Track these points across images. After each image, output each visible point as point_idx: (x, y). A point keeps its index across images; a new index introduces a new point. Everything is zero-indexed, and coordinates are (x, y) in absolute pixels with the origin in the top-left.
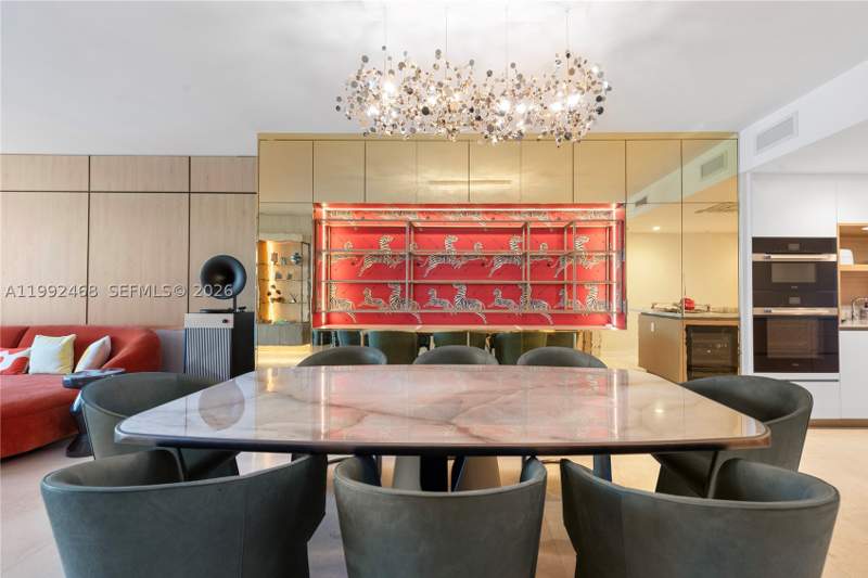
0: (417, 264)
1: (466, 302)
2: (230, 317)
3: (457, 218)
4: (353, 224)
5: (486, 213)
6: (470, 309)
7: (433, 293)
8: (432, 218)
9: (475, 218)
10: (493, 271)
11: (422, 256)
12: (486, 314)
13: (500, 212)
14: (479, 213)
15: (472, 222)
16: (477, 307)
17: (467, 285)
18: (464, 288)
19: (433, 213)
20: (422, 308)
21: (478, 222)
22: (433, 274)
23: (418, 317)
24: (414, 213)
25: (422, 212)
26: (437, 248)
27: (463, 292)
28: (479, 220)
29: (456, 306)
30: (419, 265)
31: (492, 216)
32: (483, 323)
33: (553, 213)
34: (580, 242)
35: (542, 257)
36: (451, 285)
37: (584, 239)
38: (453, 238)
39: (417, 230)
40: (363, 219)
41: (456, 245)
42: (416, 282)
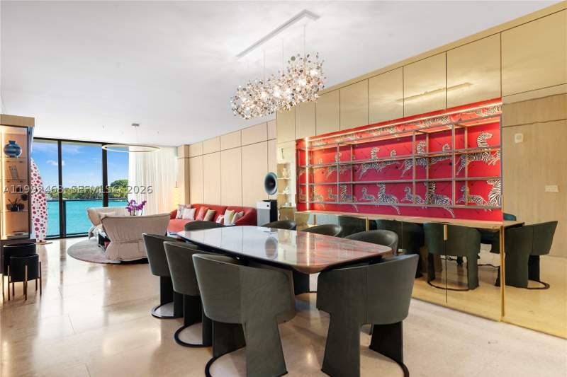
0: (354, 170)
1: (386, 197)
2: (269, 204)
3: (379, 133)
4: (322, 148)
5: (399, 126)
6: (388, 203)
7: (365, 190)
8: (364, 136)
9: (391, 131)
10: (404, 171)
11: (357, 164)
12: (399, 207)
13: (409, 123)
14: (393, 127)
15: (389, 135)
16: (393, 202)
17: (386, 183)
18: (384, 187)
19: (363, 132)
20: (359, 201)
21: (393, 134)
22: (365, 176)
23: (356, 207)
24: (353, 134)
25: (357, 133)
26: (367, 158)
27: (383, 189)
28: (394, 133)
29: (378, 201)
30: (356, 171)
31: (402, 128)
32: (396, 214)
33: (453, 115)
34: (483, 139)
35: (444, 157)
36: (375, 184)
37: (487, 135)
38: (376, 149)
39: (354, 146)
40: (327, 144)
41: (379, 154)
42: (354, 183)
